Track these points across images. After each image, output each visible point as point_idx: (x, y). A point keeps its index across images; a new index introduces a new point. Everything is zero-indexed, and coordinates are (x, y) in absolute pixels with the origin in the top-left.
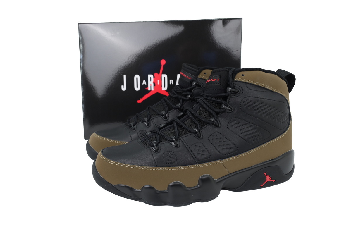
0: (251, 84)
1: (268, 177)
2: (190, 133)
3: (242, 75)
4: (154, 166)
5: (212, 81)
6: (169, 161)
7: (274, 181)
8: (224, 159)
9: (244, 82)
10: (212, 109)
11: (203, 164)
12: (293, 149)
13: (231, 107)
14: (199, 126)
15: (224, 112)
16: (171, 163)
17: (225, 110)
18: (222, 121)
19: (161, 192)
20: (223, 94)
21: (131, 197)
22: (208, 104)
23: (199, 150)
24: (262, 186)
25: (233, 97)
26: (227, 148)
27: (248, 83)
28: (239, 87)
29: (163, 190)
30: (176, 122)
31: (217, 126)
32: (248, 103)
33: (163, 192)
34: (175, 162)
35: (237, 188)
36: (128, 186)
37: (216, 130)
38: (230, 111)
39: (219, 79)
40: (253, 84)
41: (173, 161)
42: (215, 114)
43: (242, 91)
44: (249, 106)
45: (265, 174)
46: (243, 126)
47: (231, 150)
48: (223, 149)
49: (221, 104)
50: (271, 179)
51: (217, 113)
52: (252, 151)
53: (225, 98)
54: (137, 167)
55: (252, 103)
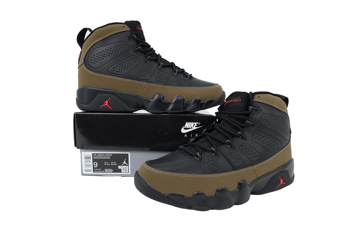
0: (265, 104)
1: (282, 180)
2: (225, 145)
3: (259, 97)
4: (203, 174)
5: (234, 101)
6: (214, 169)
7: (285, 183)
8: (254, 165)
9: (260, 103)
10: (237, 124)
11: (240, 170)
12: (292, 157)
13: (254, 122)
14: (230, 138)
15: (247, 127)
16: (215, 170)
17: (249, 125)
18: (247, 134)
19: (210, 197)
20: (246, 112)
21: (183, 204)
22: (233, 120)
23: (235, 159)
24: (277, 188)
25: (254, 115)
26: (255, 156)
27: (264, 103)
28: (257, 106)
29: (211, 195)
30: (208, 135)
31: (243, 138)
32: (266, 119)
33: (211, 198)
34: (218, 170)
35: (260, 191)
36: (180, 194)
37: (243, 141)
38: (252, 125)
39: (241, 100)
40: (267, 104)
41: (217, 168)
42: (241, 129)
43: (260, 109)
44: (267, 121)
45: (280, 177)
46: (263, 137)
47: (258, 158)
48: (252, 157)
49: (245, 120)
50: (283, 182)
51: (243, 128)
52: (272, 158)
53: (248, 115)
54: (187, 176)
55: (268, 119)
